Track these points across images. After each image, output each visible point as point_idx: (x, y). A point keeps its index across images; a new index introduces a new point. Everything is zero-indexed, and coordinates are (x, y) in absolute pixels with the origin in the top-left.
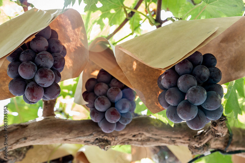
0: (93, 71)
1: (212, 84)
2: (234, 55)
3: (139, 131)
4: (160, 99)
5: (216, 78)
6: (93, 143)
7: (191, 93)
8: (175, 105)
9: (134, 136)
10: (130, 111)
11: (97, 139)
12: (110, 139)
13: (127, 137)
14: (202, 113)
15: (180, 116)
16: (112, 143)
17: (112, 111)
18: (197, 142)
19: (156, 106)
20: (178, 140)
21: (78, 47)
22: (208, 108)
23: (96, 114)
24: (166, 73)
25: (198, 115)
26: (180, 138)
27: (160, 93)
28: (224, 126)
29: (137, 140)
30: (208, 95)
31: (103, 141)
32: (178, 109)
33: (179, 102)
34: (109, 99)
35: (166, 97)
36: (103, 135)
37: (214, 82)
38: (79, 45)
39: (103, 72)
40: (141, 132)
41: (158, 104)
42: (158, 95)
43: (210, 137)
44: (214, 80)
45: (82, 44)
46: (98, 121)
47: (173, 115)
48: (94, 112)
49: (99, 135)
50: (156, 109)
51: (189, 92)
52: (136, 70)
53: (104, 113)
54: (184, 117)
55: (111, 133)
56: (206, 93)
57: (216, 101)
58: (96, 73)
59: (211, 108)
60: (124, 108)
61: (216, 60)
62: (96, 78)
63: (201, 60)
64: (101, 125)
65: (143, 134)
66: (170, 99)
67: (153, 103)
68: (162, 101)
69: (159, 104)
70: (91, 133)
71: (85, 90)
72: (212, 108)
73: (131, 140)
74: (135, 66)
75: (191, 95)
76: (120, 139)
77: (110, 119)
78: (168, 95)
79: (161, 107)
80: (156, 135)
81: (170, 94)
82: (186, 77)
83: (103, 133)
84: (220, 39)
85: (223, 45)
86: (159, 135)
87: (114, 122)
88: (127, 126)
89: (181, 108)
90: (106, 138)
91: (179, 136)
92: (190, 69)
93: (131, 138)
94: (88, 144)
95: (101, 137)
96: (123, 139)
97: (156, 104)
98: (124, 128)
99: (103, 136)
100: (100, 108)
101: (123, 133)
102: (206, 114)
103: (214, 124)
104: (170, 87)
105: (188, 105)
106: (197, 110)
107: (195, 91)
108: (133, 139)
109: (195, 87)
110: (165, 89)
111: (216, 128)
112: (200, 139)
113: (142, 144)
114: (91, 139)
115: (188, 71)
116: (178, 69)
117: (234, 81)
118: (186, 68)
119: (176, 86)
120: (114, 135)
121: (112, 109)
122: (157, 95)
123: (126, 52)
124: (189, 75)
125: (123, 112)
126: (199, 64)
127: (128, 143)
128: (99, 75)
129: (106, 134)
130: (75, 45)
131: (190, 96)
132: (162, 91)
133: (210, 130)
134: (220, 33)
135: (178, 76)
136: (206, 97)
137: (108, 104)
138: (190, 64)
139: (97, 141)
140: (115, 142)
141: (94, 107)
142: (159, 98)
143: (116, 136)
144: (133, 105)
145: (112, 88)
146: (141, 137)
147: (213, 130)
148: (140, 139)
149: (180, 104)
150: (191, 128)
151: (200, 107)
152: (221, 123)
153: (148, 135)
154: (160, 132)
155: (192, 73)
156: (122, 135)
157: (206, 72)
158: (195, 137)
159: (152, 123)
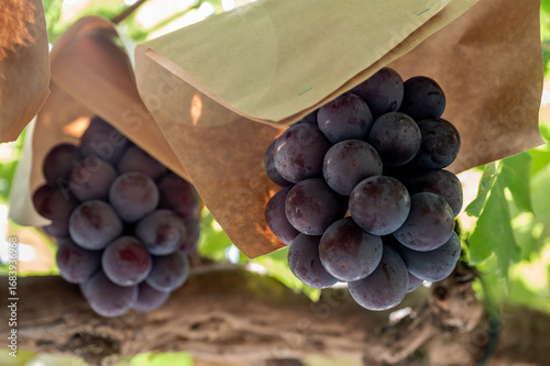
0: (72, 119)
1: (428, 170)
2: (498, 82)
3: (211, 310)
4: (271, 213)
5: (440, 152)
6: (64, 349)
7: (360, 197)
8: (315, 231)
9: (195, 327)
10: (183, 247)
11: (77, 336)
12: (117, 334)
13: (174, 329)
14: (395, 260)
15: (328, 268)
16: (125, 348)
17: (123, 248)
18: (388, 346)
19: (258, 236)
20: (331, 341)
21: (17, 45)
22: (412, 243)
23: (73, 258)
24: (288, 135)
25: (383, 266)
26: (337, 335)
27: (272, 194)
28: (470, 299)
29: (206, 340)
30: (413, 206)
31: (97, 340)
32: (322, 246)
33: (325, 225)
34: (116, 210)
35: (288, 207)
36: (95, 322)
37: (435, 165)
38: (20, 41)
39: (99, 125)
40: (218, 314)
41: (264, 229)
42: (267, 200)
43: (428, 331)
44: (434, 159)
45: (30, 38)
46: (80, 280)
47: (308, 266)
48: (67, 252)
49: (85, 322)
50: (257, 245)
51: (357, 193)
52: (200, 121)
53: (97, 254)
54: (342, 271)
55: (119, 318)
56: (406, 198)
57: (438, 222)
58: (80, 127)
59: (421, 244)
60: (161, 239)
61: (443, 96)
62: (76, 143)
63: (396, 95)
64: (89, 291)
65: (221, 321)
66: (299, 215)
67: (249, 226)
68: (276, 222)
69: (269, 231)
70: (57, 316)
71: (41, 181)
72: (426, 244)
73: (183, 339)
74: (196, 110)
75: (364, 204)
76: (151, 334)
77: (119, 272)
78: (294, 203)
79: (274, 240)
80: (263, 324)
81: (300, 199)
82: (349, 149)
83: (96, 316)
84: (459, 33)
85: (469, 51)
86: (273, 324)
87: (129, 283)
88: (175, 294)
89: (330, 244)
90: (104, 331)
91: (335, 327)
92: (363, 123)
93: (185, 331)
94: (48, 351)
95: (88, 329)
96: (160, 337)
97: (259, 229)
98: (161, 300)
99: (95, 327)
100: (85, 238)
101: (160, 315)
102: (407, 263)
103: (441, 292)
104: (302, 177)
105: (353, 235)
106: (381, 250)
107: (372, 191)
108: (193, 335)
109: (373, 179)
110: (285, 184)
111: (445, 305)
112: (398, 337)
113: (221, 352)
114: (60, 334)
115: (357, 129)
116: (325, 123)
117: (498, 163)
118: (351, 121)
119: (318, 174)
120: (131, 321)
121: (126, 241)
122: (262, 201)
123: (167, 65)
124: (357, 143)
125: (160, 251)
126: (390, 110)
127: (176, 349)
128: (86, 136)
129: (104, 321)
130: (9, 42)
131: (358, 207)
132: (279, 188)
133: (428, 312)
134: (452, 17)
135: (325, 143)
136: (407, 211)
137: (112, 226)
138: (362, 110)
139: (77, 342)
140: (136, 346)
141: (67, 236)
142: (267, 212)
143: (137, 328)
144: (192, 229)
145: (125, 176)
146: (216, 329)
147: (436, 310)
148: (213, 335)
149: (328, 230)
150: (363, 305)
151: (390, 241)
152: (461, 289)
153: (237, 323)
154: (274, 316)
155: (367, 136)
156: (158, 323)
157: (409, 134)
158: (384, 330)
159: (253, 285)
